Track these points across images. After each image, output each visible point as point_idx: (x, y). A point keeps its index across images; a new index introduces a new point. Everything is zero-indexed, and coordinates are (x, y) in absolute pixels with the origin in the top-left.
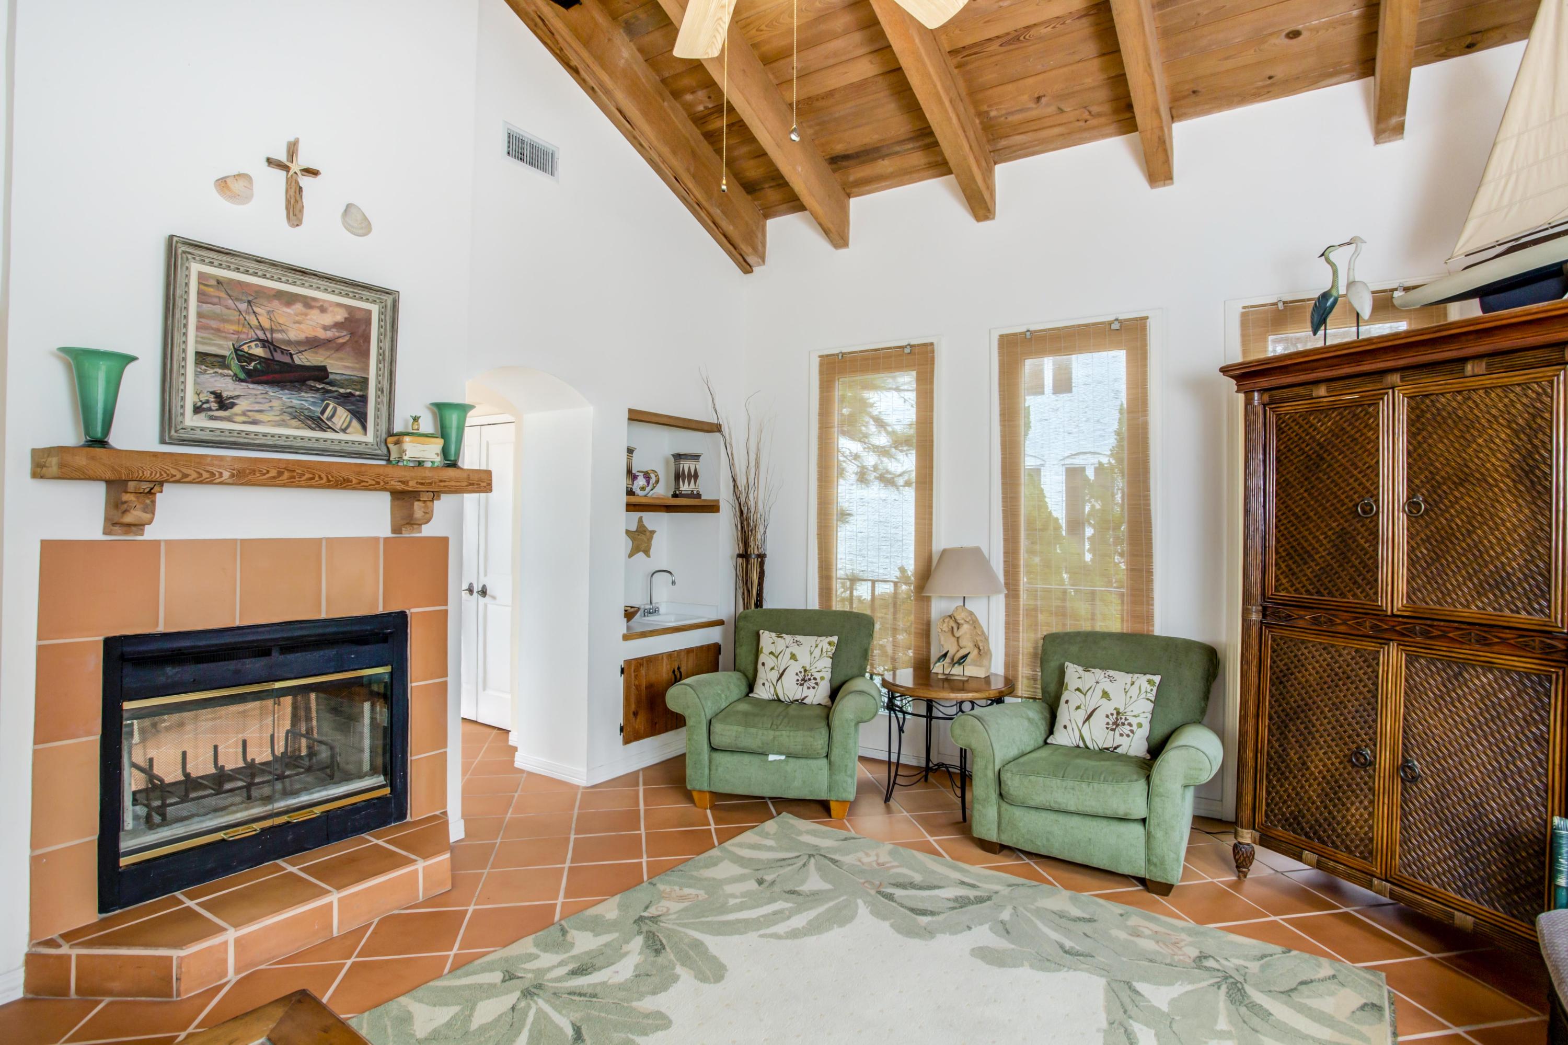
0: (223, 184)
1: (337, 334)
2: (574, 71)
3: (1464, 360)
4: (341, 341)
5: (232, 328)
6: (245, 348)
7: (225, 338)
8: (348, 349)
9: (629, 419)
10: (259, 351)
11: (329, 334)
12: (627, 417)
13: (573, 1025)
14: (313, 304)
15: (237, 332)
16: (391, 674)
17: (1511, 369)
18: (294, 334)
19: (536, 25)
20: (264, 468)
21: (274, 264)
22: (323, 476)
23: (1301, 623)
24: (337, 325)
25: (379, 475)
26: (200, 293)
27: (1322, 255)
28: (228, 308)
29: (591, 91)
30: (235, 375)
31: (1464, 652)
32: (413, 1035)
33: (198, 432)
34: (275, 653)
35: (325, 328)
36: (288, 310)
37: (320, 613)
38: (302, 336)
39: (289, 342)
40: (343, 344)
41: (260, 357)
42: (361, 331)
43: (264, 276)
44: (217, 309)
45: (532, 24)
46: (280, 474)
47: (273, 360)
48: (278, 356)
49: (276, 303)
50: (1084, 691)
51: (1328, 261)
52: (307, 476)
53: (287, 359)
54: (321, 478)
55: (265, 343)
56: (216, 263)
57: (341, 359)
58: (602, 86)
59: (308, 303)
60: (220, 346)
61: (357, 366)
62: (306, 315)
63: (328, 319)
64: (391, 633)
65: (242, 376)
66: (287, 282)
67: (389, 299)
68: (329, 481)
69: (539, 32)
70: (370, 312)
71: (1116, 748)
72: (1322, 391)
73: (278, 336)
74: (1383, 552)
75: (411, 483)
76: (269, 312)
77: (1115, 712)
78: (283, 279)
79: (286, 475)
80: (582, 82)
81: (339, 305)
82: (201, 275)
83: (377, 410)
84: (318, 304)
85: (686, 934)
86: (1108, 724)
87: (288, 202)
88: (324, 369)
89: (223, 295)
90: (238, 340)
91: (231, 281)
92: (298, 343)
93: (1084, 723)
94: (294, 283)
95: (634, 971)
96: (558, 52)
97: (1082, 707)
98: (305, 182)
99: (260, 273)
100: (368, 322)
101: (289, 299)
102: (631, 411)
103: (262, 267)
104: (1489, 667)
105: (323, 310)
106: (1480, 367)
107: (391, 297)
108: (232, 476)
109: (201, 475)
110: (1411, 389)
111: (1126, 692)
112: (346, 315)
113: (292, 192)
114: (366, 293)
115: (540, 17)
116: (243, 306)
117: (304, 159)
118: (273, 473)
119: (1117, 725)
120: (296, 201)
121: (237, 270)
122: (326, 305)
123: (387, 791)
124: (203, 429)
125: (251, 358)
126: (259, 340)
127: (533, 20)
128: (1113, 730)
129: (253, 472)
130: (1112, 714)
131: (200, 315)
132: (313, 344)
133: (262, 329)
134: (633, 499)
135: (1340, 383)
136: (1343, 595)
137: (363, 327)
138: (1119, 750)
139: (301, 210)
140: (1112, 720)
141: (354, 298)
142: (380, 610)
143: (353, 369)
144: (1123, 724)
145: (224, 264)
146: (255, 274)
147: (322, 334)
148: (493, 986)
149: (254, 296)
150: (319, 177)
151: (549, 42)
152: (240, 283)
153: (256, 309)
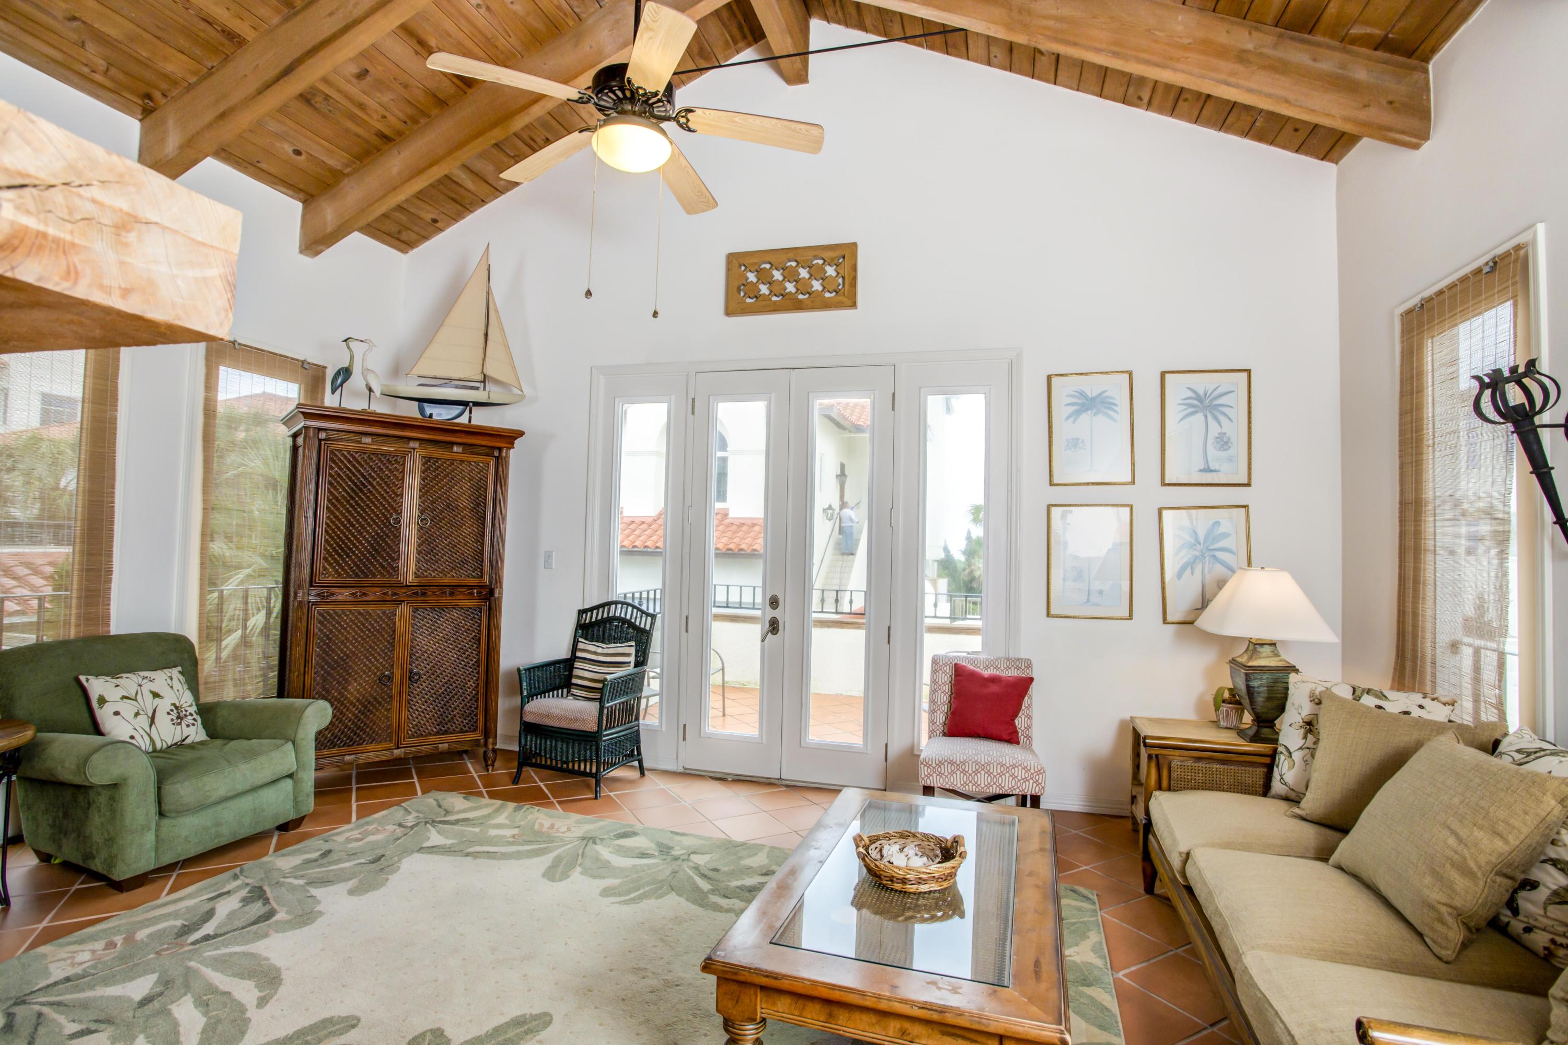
3: (453, 444)
17: (472, 453)
23: (340, 598)
27: (345, 341)
31: (445, 600)
50: (133, 697)
51: (349, 347)
71: (184, 740)
72: (368, 440)
74: (403, 547)
77: (173, 708)
86: (172, 720)
93: (151, 726)
97: (141, 712)
104: (455, 607)
106: (460, 449)
110: (424, 453)
111: (172, 687)
119: (182, 719)
128: (180, 724)
130: (172, 710)
135: (382, 438)
136: (374, 576)
138: (188, 741)
140: (174, 715)
144: (186, 716)
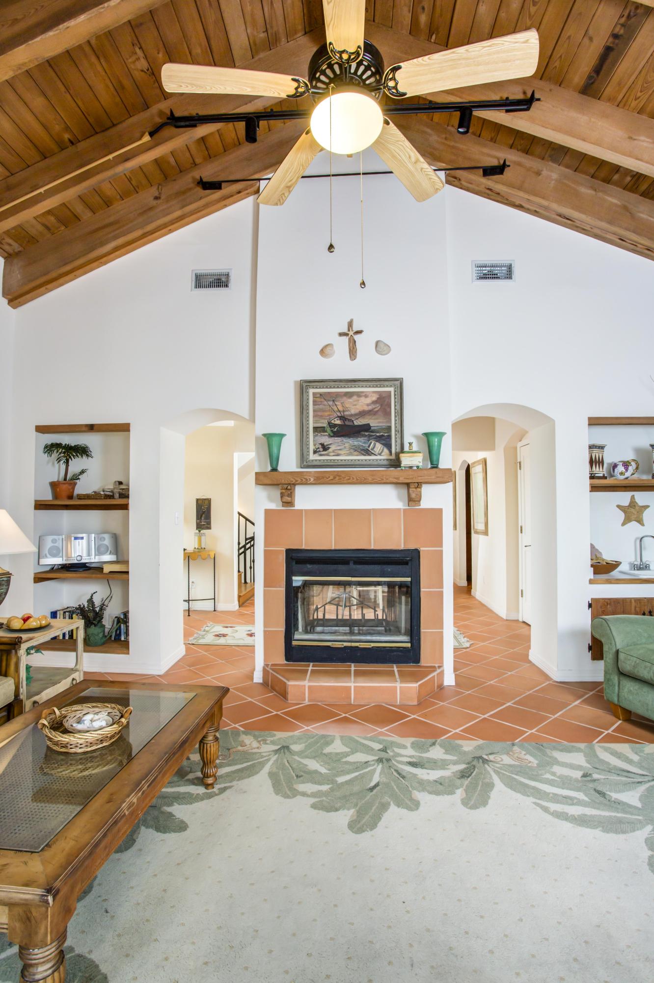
0: (322, 352)
1: (374, 407)
2: (520, 207)
4: (376, 409)
5: (326, 414)
6: (333, 422)
7: (325, 419)
8: (380, 413)
9: (589, 425)
10: (338, 422)
11: (370, 408)
12: (587, 423)
13: (378, 783)
14: (362, 394)
15: (330, 415)
16: (411, 582)
18: (353, 411)
19: (488, 195)
20: (327, 475)
21: (341, 381)
22: (354, 477)
24: (374, 402)
25: (383, 476)
26: (314, 401)
28: (324, 405)
29: (535, 213)
30: (329, 435)
32: (323, 750)
33: (314, 462)
34: (351, 564)
35: (368, 405)
36: (351, 400)
37: (371, 546)
38: (357, 411)
39: (352, 415)
40: (378, 411)
41: (339, 425)
42: (386, 403)
43: (338, 387)
44: (321, 407)
45: (486, 195)
46: (335, 478)
47: (345, 425)
48: (347, 423)
49: (345, 398)
52: (347, 478)
53: (351, 424)
54: (353, 479)
55: (341, 418)
56: (318, 387)
57: (377, 419)
58: (541, 206)
59: (359, 395)
60: (323, 423)
61: (385, 421)
62: (358, 400)
63: (369, 401)
64: (409, 560)
65: (332, 434)
66: (348, 387)
67: (398, 383)
68: (357, 480)
69: (491, 197)
70: (390, 392)
73: (346, 413)
75: (401, 479)
76: (342, 403)
78: (346, 386)
79: (337, 478)
80: (528, 211)
81: (374, 392)
82: (314, 394)
83: (396, 441)
84: (364, 394)
85: (491, 777)
87: (350, 349)
88: (368, 425)
89: (323, 400)
90: (330, 418)
91: (325, 393)
92: (356, 415)
94: (351, 387)
95: (438, 778)
96: (506, 202)
98: (356, 337)
99: (336, 386)
100: (390, 396)
101: (349, 395)
102: (590, 419)
103: (337, 383)
105: (366, 396)
107: (399, 381)
108: (315, 480)
109: (302, 480)
112: (378, 396)
113: (351, 345)
114: (387, 383)
115: (488, 189)
116: (331, 403)
117: (356, 328)
118: (331, 477)
120: (353, 348)
121: (327, 387)
122: (367, 394)
123: (409, 645)
124: (316, 460)
125: (335, 425)
126: (338, 417)
127: (485, 193)
129: (323, 477)
131: (314, 411)
132: (362, 414)
133: (339, 411)
134: (597, 482)
137: (387, 400)
139: (356, 352)
141: (380, 387)
142: (402, 547)
143: (383, 422)
145: (322, 386)
146: (334, 387)
147: (366, 408)
148: (372, 749)
149: (334, 397)
150: (363, 333)
151: (499, 199)
152: (329, 393)
153: (337, 403)
